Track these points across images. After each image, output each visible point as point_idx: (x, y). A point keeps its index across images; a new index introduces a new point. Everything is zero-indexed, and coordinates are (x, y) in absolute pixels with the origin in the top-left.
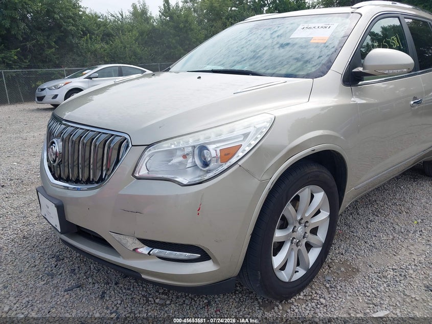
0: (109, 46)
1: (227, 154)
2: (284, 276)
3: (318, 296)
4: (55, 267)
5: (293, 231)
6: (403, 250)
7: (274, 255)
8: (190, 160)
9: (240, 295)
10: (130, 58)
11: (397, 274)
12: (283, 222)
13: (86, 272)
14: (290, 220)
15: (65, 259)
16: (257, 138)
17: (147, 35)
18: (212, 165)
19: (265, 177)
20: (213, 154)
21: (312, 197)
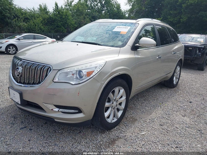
0: (27, 24)
1: (89, 74)
2: (109, 120)
3: (122, 128)
4: (14, 121)
5: (112, 103)
6: (154, 113)
7: (105, 112)
8: (75, 76)
9: (92, 129)
10: (38, 31)
11: (150, 121)
12: (109, 100)
13: (28, 123)
14: (111, 99)
15: (18, 118)
16: (100, 68)
17: (47, 20)
18: (84, 77)
19: (103, 82)
20: (84, 74)
21: (119, 91)
